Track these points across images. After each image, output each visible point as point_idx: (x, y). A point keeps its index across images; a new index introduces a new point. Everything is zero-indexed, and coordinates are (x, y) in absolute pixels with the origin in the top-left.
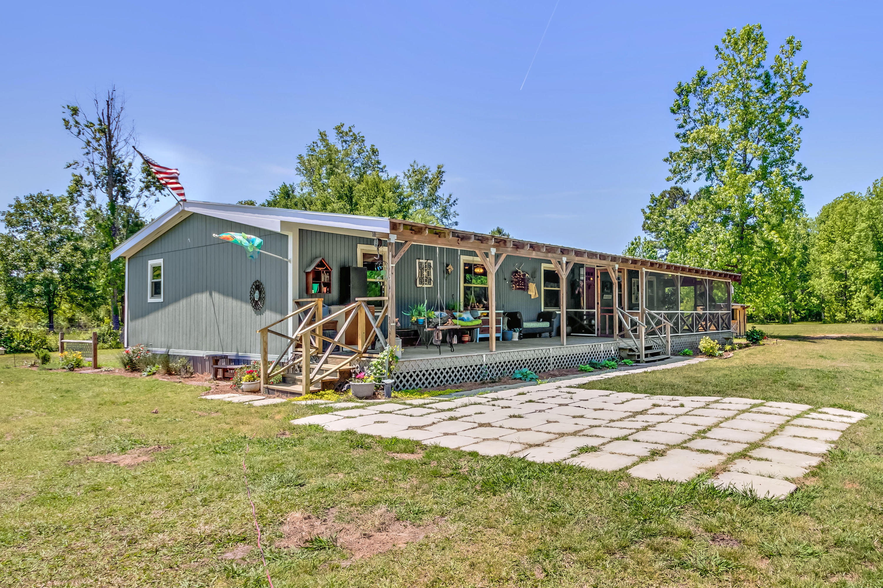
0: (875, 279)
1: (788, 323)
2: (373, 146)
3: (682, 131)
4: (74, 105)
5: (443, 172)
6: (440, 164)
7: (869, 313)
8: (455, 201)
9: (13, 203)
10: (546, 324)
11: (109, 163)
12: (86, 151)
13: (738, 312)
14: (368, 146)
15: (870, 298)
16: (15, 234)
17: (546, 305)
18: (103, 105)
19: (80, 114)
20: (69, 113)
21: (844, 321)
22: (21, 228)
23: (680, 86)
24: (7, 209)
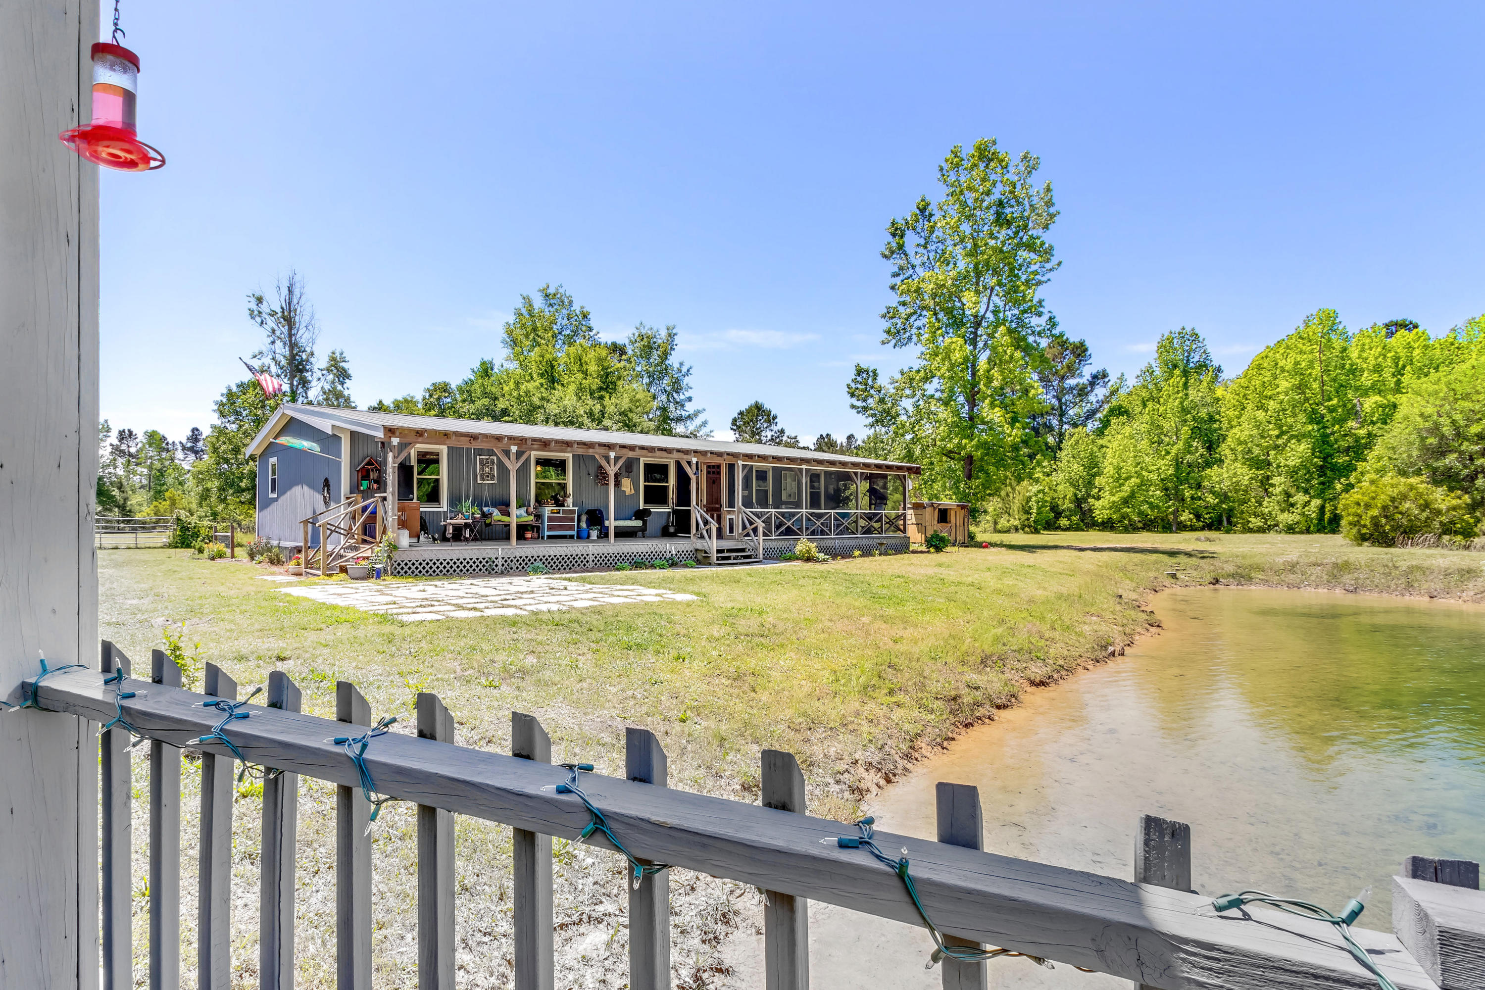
0: (1305, 467)
1: (1171, 532)
2: (582, 307)
3: (898, 281)
4: (257, 294)
5: (675, 334)
6: (671, 324)
7: (1286, 518)
8: (688, 371)
9: (225, 391)
10: (639, 523)
11: (291, 350)
12: (272, 339)
13: (953, 513)
14: (576, 307)
15: (1288, 495)
16: (228, 425)
17: (646, 502)
18: (285, 292)
19: (264, 303)
20: (253, 300)
21: (1261, 530)
22: (233, 418)
23: (893, 224)
24: (219, 398)
